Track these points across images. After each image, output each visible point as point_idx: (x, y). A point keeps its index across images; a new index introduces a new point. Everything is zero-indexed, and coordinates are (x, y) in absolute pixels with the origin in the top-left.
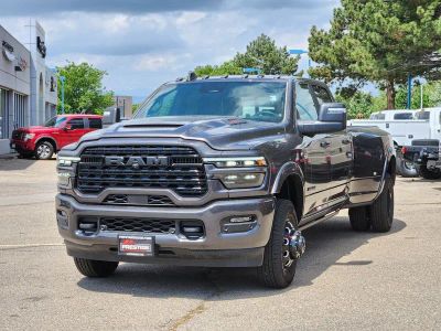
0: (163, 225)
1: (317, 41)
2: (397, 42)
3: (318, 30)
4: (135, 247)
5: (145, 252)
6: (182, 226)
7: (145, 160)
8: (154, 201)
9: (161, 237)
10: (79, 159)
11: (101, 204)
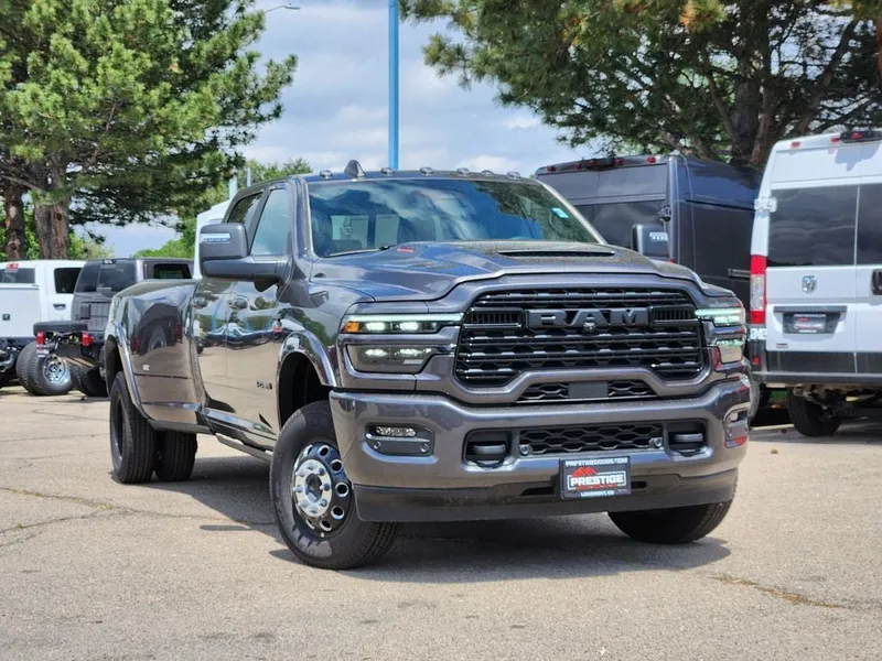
4: (595, 480)
5: (614, 487)
7: (607, 315)
10: (458, 318)
11: (513, 405)
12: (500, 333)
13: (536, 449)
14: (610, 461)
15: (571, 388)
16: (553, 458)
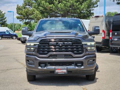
0: (70, 63)
1: (19, 9)
2: (47, 10)
3: (19, 5)
4: (61, 71)
5: (64, 72)
6: (76, 63)
7: (64, 43)
8: (66, 56)
9: (69, 67)
10: (38, 43)
11: (47, 58)
12: (45, 46)
13: (51, 65)
14: (63, 68)
15: (58, 56)
16: (54, 67)
